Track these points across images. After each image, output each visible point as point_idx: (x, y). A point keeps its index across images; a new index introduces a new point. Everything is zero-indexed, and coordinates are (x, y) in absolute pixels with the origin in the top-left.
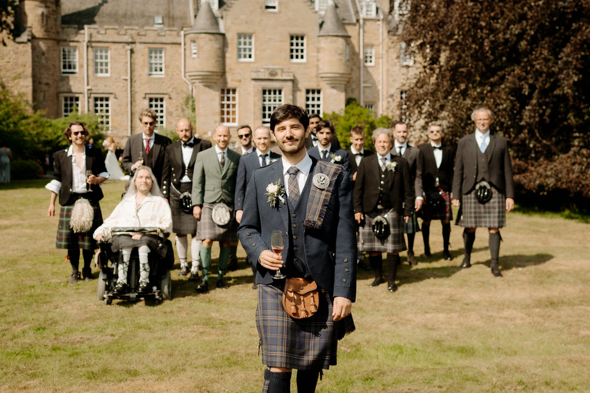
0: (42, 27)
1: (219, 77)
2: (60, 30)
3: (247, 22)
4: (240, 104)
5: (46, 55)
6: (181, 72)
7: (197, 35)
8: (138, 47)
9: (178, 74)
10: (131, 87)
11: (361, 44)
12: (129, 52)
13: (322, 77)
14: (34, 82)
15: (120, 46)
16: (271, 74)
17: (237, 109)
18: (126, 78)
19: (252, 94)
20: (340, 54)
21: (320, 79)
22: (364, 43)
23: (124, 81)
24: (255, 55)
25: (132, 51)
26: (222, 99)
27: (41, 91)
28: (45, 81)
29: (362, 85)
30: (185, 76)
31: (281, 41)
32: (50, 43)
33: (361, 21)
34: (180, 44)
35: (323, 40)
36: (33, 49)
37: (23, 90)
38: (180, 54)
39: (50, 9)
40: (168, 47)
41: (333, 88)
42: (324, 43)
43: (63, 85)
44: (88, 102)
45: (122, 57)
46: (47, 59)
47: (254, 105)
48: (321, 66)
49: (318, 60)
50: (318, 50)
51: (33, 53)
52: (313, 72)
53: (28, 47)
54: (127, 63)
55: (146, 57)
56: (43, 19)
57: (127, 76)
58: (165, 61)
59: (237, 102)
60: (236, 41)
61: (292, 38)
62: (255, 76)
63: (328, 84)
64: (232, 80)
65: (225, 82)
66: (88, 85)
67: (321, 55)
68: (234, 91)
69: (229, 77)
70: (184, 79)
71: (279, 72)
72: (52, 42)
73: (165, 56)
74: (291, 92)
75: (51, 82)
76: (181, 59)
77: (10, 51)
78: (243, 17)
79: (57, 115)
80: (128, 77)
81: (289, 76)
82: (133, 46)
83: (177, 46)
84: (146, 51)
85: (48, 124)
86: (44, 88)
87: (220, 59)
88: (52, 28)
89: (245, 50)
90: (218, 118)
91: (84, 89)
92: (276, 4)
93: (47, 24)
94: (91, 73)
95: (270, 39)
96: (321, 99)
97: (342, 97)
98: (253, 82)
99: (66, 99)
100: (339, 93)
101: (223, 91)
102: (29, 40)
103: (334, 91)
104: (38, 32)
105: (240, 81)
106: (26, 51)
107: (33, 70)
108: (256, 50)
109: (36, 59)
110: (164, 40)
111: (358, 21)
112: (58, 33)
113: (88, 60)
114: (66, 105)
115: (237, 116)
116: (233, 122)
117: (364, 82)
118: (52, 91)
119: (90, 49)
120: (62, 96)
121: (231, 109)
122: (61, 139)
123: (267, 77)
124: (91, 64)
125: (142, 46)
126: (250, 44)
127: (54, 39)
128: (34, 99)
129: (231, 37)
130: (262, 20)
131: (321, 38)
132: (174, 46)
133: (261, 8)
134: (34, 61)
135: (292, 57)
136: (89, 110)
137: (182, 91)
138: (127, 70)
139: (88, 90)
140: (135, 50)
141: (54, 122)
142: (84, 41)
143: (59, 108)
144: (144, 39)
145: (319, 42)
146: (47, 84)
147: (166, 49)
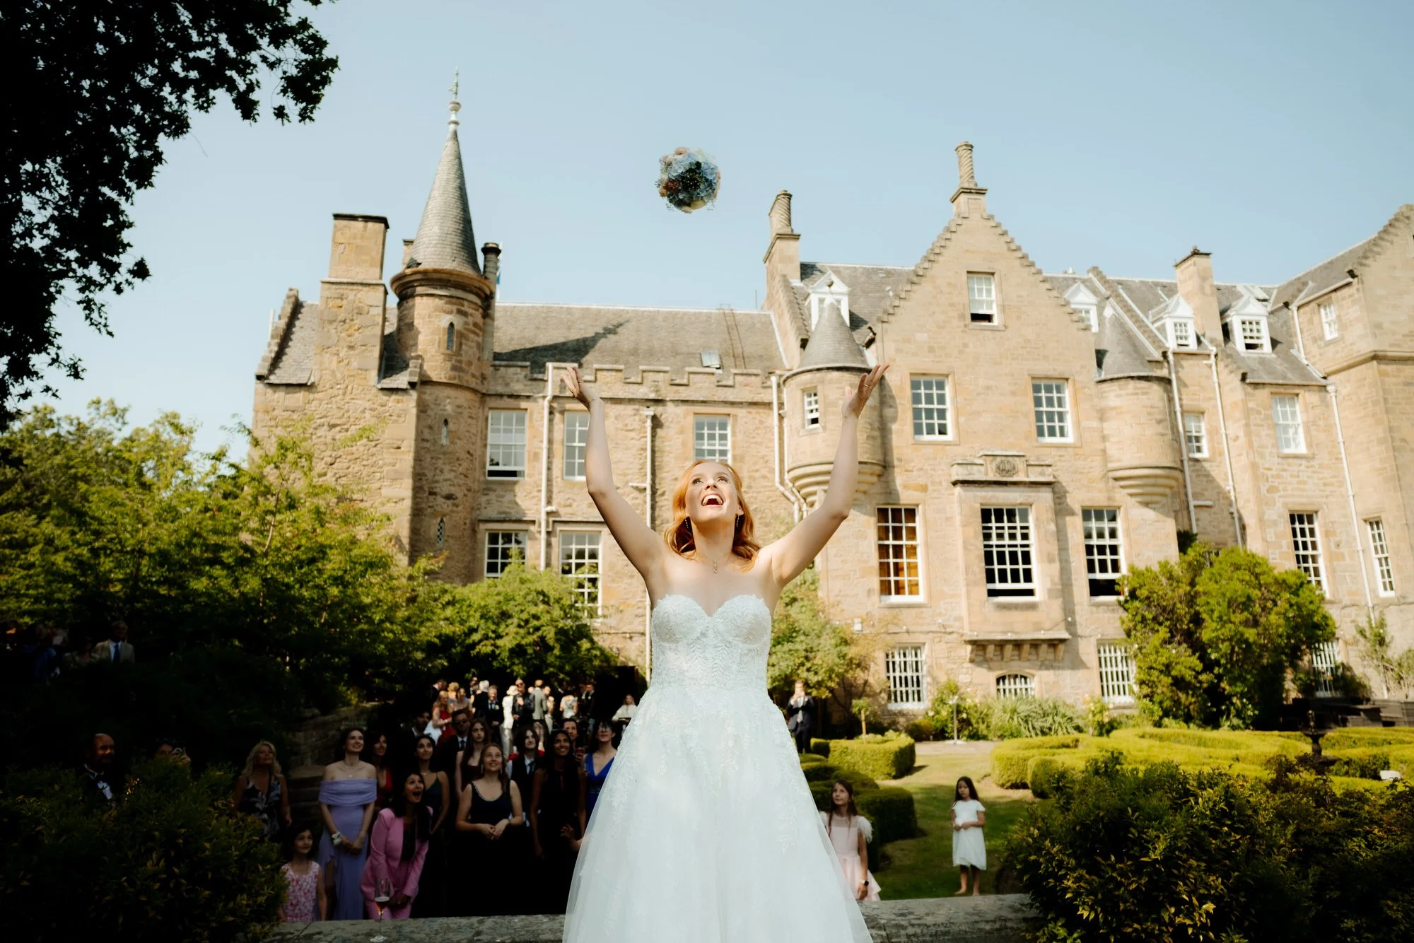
0: (449, 357)
1: (875, 479)
2: (489, 371)
3: (931, 350)
4: (927, 545)
5: (451, 425)
6: (772, 471)
7: (818, 375)
8: (669, 413)
9: (764, 477)
10: (653, 508)
11: (1178, 409)
12: (649, 423)
13: (1116, 479)
14: (417, 490)
15: (629, 409)
16: (1000, 470)
17: (920, 559)
18: (642, 485)
19: (958, 520)
20: (1160, 422)
21: (1111, 482)
22: (1181, 406)
23: (636, 494)
24: (957, 425)
25: (656, 423)
26: (883, 533)
27: (434, 515)
28: (445, 489)
29: (1192, 503)
30: (782, 482)
31: (1013, 393)
32: (463, 397)
33: (1171, 357)
34: (768, 405)
35: (1112, 389)
36: (422, 408)
37: (389, 508)
38: (771, 429)
39: (470, 320)
40: (741, 412)
41: (1146, 504)
42: (1116, 396)
43: (488, 502)
44: (549, 545)
45: (632, 434)
46: (453, 436)
47: (965, 548)
48: (1112, 451)
49: (1104, 438)
50: (1102, 416)
51: (418, 417)
52: (1095, 467)
53: (410, 403)
54: (645, 449)
55: (690, 435)
56: (450, 340)
57: (644, 481)
58: (734, 447)
59: (919, 541)
60: (908, 392)
61: (1037, 389)
62: (961, 474)
63: (1131, 495)
64: (906, 487)
65: (890, 492)
66: (549, 502)
67: (1109, 427)
68: (911, 514)
69: (900, 479)
70: (782, 488)
71: (1020, 464)
72: (469, 395)
73: (734, 434)
74: (1051, 515)
75: (459, 493)
76: (772, 440)
77: (363, 411)
78: (922, 337)
79: (470, 576)
80: (648, 485)
81: (1042, 474)
82: (659, 410)
83: (762, 410)
84: (691, 420)
85: (447, 597)
86: (442, 505)
87: (877, 434)
88: (470, 363)
89: (929, 413)
90: (875, 581)
91: (538, 511)
92: (993, 311)
93: (458, 352)
94: (556, 472)
95: (988, 388)
96: (1120, 533)
97: (1169, 529)
98: (958, 489)
99: (493, 538)
100: (1161, 517)
101: (882, 514)
102: (413, 385)
103: (1149, 514)
104: (437, 368)
105: (924, 488)
106: (405, 411)
107: (418, 459)
108: (957, 415)
109: (427, 435)
110: (730, 395)
111: (1165, 354)
112: (484, 378)
113: (550, 442)
114: (493, 554)
115: (921, 578)
116: (911, 593)
117: (1195, 496)
118: (460, 515)
119: (557, 416)
120: (484, 530)
121: (904, 561)
122: (476, 637)
123: (992, 477)
124: (559, 450)
125: (682, 409)
126: (942, 399)
127: (475, 391)
128: (415, 531)
129: (898, 382)
130: (965, 345)
131: (1104, 385)
132: (753, 410)
133: (962, 317)
134: (420, 439)
135: (1040, 433)
136: (548, 565)
137: (776, 517)
138: (642, 468)
139: (548, 514)
140: (663, 419)
141: (461, 591)
142: (544, 397)
143: (475, 559)
144: (684, 394)
145: (1101, 396)
146: (449, 497)
147: (735, 416)
